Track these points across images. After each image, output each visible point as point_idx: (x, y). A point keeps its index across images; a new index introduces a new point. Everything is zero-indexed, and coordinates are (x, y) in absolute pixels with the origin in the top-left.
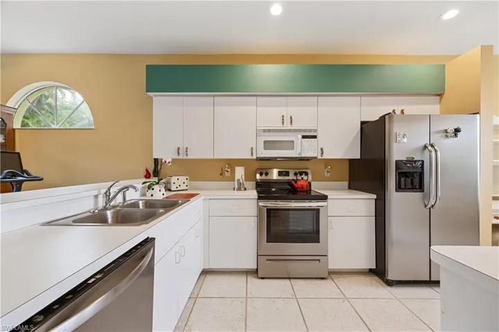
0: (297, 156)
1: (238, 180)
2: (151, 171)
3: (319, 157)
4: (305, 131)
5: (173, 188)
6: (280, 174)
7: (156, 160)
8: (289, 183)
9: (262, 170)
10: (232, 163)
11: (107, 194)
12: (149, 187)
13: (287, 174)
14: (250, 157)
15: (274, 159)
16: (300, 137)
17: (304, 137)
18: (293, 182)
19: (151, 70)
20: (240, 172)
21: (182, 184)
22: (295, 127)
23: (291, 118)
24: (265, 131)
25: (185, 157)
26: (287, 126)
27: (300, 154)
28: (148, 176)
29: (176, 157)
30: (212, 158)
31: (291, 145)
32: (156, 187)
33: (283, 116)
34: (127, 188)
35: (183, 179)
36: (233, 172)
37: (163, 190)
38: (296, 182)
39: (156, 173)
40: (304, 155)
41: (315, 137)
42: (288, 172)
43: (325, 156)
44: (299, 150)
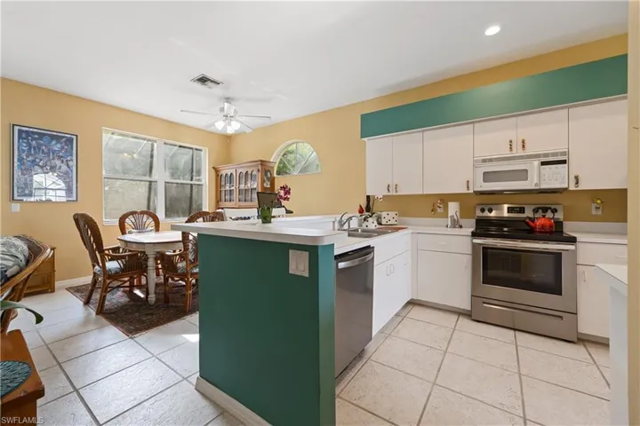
0: (533, 187)
1: (452, 217)
2: (364, 206)
3: (572, 188)
4: (546, 155)
5: (384, 222)
6: (510, 210)
7: (368, 197)
8: (523, 221)
9: (484, 206)
10: (445, 199)
11: (340, 222)
12: (365, 219)
13: (522, 210)
14: (465, 191)
15: (501, 192)
16: (536, 163)
17: (543, 163)
18: (527, 220)
19: (364, 118)
20: (453, 208)
21: (391, 219)
22: (529, 151)
23: (523, 142)
24: (484, 161)
25: (395, 194)
26: (518, 152)
27: (536, 185)
28: (361, 211)
29: (386, 193)
30: (420, 193)
31: (523, 174)
32: (370, 219)
33: (511, 141)
34: (351, 218)
35: (392, 214)
36: (446, 208)
37: (376, 223)
38: (533, 221)
39: (368, 209)
40: (544, 186)
41: (564, 162)
42: (524, 208)
43: (582, 187)
44: (536, 181)
